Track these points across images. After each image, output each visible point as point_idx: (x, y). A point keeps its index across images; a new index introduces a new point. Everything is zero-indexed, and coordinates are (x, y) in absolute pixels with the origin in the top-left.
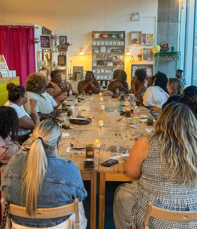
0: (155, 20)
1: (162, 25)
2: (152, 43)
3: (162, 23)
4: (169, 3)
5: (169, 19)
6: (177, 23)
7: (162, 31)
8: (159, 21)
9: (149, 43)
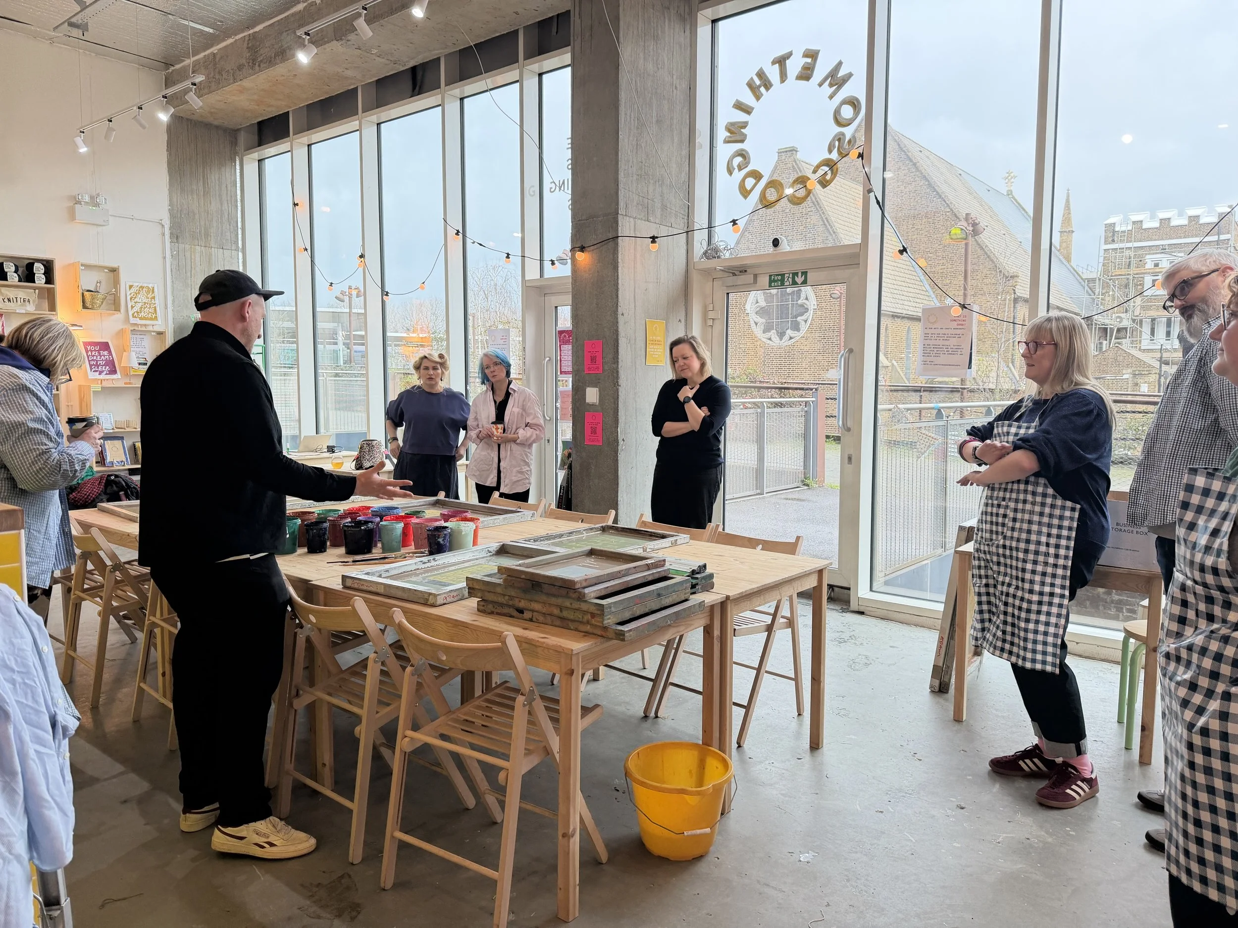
0: (163, 234)
1: (188, 254)
2: (151, 319)
3: (187, 247)
4: (204, 184)
5: (207, 235)
6: (236, 252)
7: (189, 274)
8: (176, 236)
9: (141, 319)
